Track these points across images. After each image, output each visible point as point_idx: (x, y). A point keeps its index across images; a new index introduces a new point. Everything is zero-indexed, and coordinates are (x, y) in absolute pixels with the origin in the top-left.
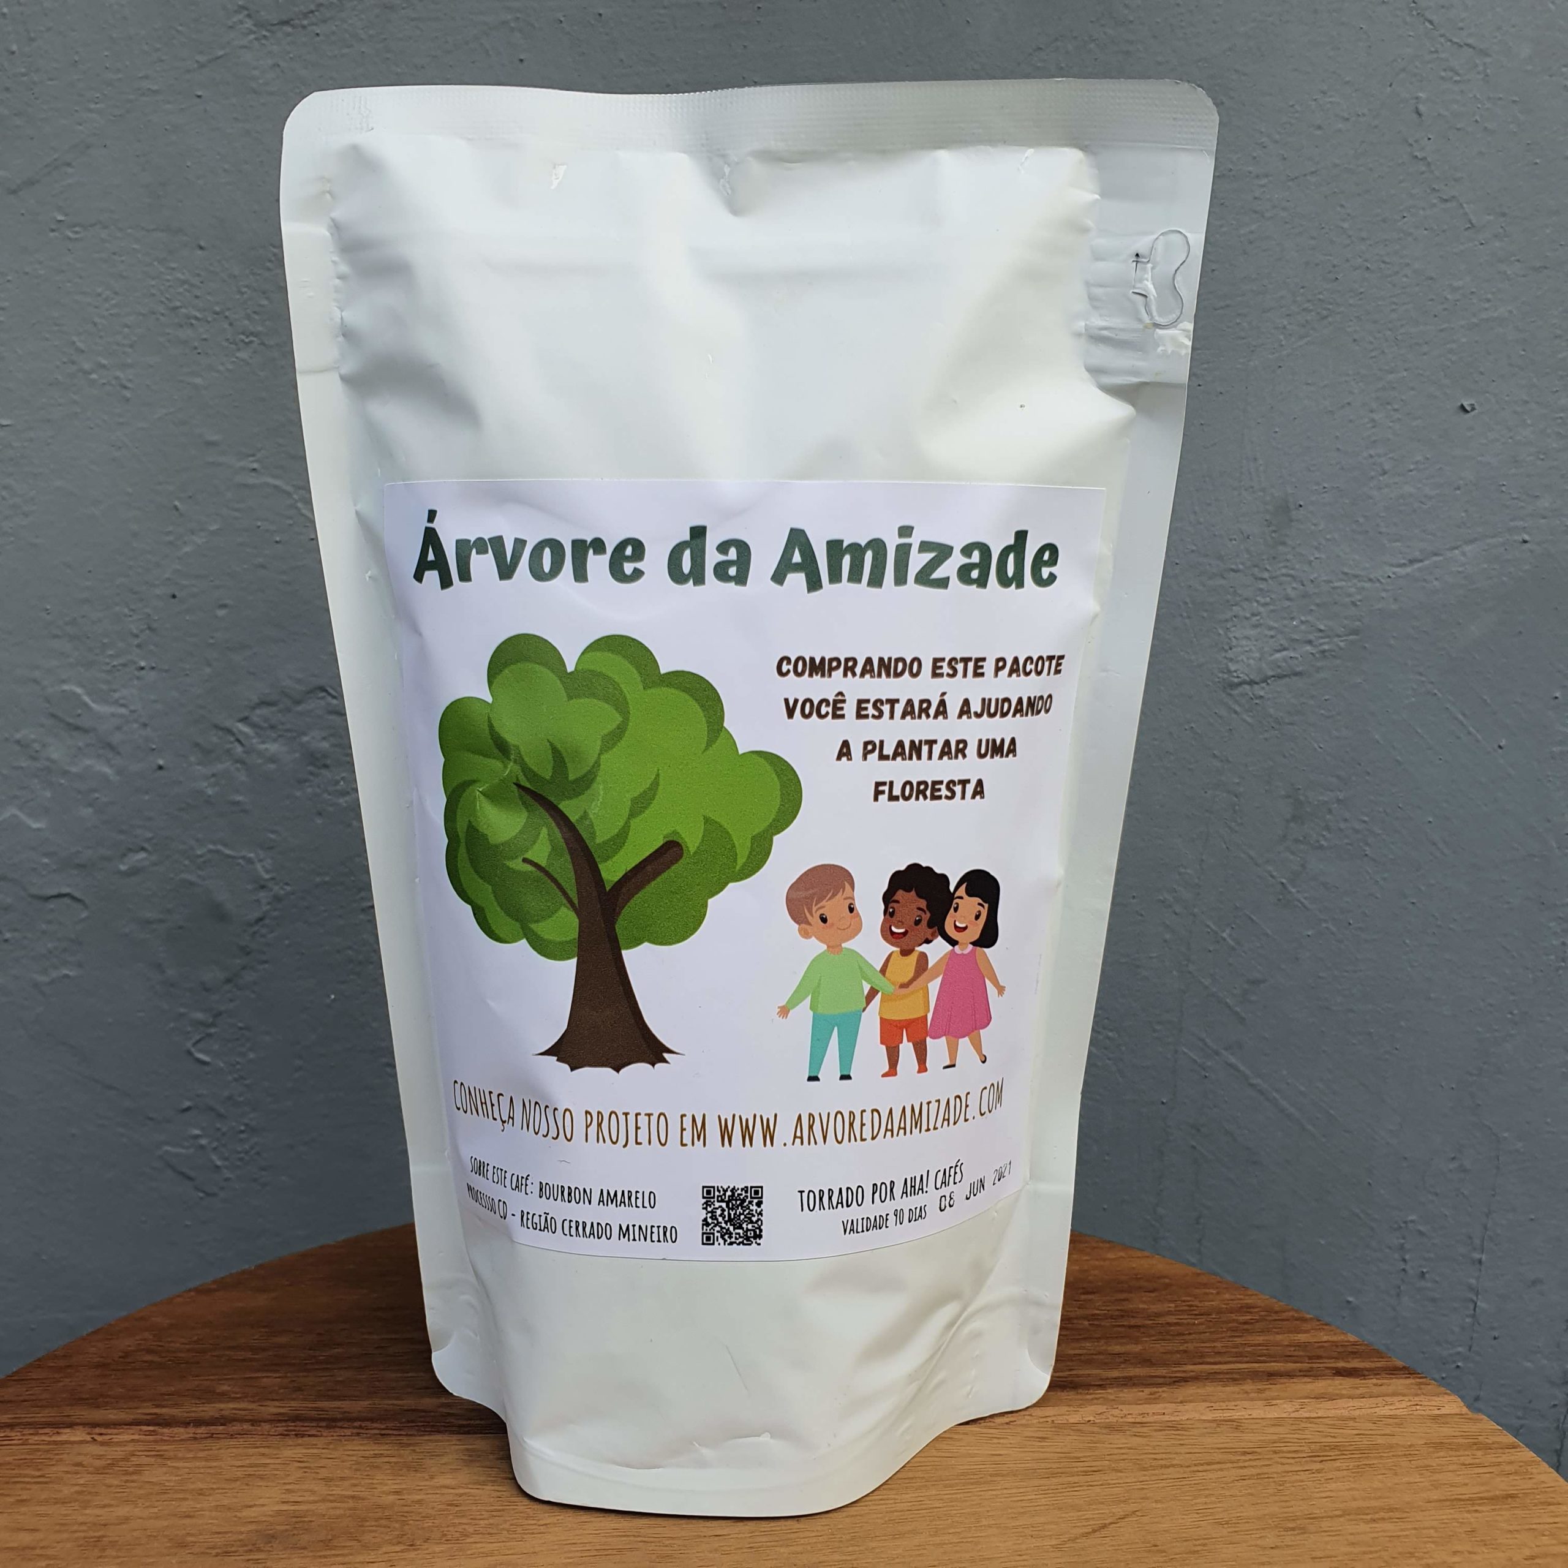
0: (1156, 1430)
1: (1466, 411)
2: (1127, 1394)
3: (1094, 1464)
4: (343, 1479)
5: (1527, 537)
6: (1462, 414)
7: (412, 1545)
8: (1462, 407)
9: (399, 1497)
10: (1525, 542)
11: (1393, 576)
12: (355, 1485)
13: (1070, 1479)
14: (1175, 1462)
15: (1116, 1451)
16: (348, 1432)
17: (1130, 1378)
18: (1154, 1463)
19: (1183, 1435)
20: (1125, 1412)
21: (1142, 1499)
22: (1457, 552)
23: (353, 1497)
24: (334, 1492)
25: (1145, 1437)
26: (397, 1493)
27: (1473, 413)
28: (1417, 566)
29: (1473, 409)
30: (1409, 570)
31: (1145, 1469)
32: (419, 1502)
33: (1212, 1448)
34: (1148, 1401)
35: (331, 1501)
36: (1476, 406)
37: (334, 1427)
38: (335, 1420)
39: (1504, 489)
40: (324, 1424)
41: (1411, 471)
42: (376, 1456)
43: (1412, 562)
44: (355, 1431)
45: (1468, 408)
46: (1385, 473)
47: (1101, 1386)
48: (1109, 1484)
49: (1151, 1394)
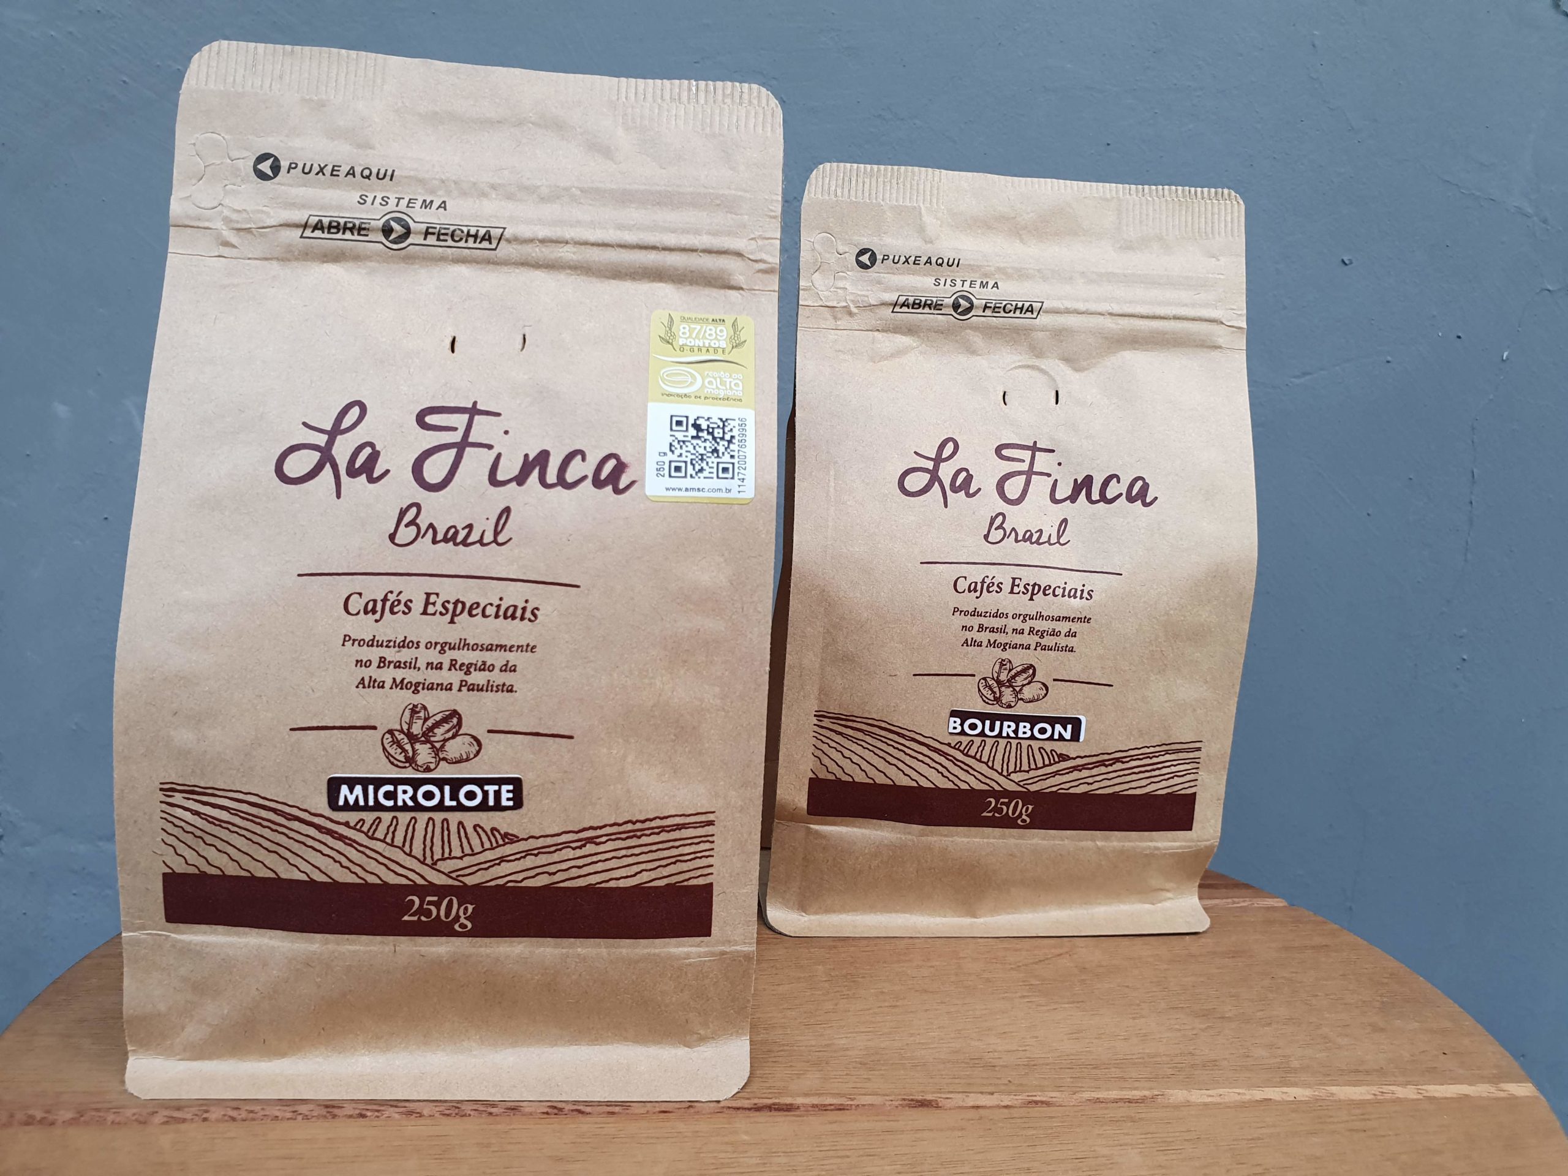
1: (1346, 264)
5: (1389, 358)
6: (1343, 265)
8: (1343, 261)
10: (1388, 362)
11: (1290, 385)
22: (1337, 368)
27: (1350, 266)
28: (1308, 377)
29: (1351, 263)
30: (1302, 380)
36: (1354, 261)
39: (1373, 322)
41: (1304, 307)
43: (1305, 374)
45: (1347, 262)
46: (1285, 308)
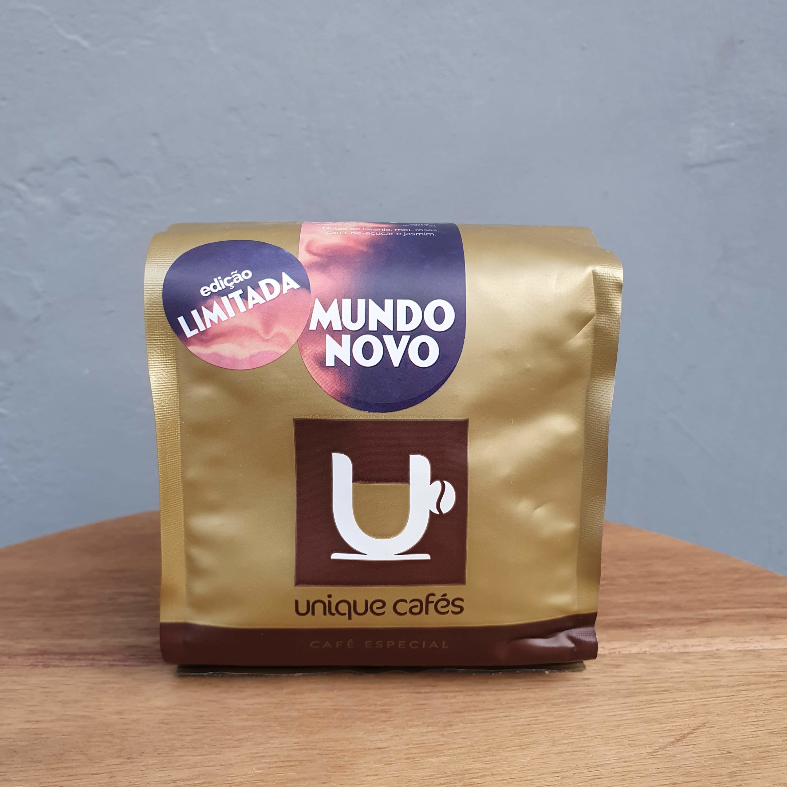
0: (700, 659)
2: (670, 631)
3: (661, 685)
4: (76, 701)
7: (129, 758)
9: (121, 717)
12: (86, 707)
13: (647, 698)
14: (722, 683)
15: (676, 675)
16: (83, 663)
17: (669, 620)
18: (706, 684)
19: (721, 662)
20: (672, 645)
21: (707, 713)
23: (84, 717)
24: (68, 713)
25: (694, 663)
26: (119, 713)
31: (701, 689)
32: (136, 721)
33: (746, 672)
34: (686, 637)
35: (67, 720)
37: (74, 659)
38: (74, 654)
40: (65, 657)
42: (104, 683)
44: (89, 662)
47: (649, 626)
48: (677, 701)
49: (688, 631)
